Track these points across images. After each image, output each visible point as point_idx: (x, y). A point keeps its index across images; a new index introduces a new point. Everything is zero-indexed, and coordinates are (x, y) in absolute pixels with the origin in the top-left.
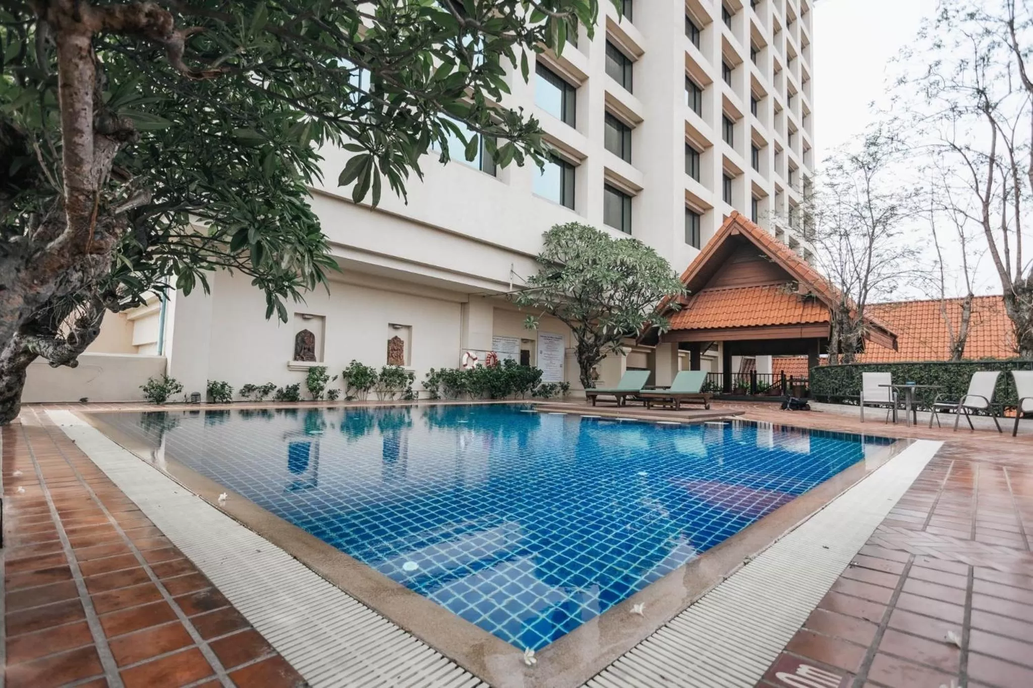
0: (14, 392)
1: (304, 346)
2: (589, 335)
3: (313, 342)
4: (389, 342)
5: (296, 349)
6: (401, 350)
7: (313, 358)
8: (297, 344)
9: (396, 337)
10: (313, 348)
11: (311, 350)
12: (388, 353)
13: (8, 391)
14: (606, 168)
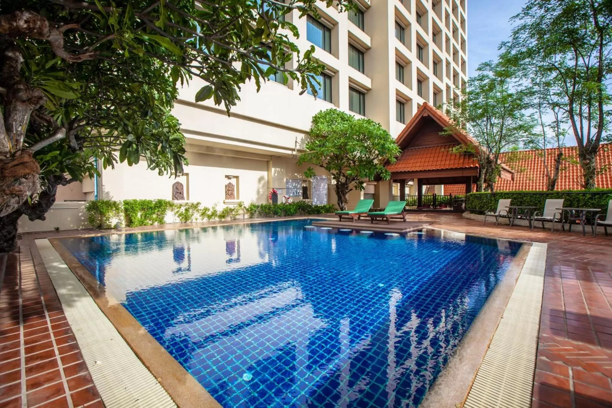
0: (12, 235)
1: (178, 191)
2: (342, 177)
3: (182, 189)
4: (226, 186)
5: (173, 194)
6: (233, 190)
7: (183, 198)
8: (173, 191)
9: (230, 183)
10: (183, 192)
11: (181, 193)
12: (226, 192)
13: (9, 234)
14: (349, 77)
